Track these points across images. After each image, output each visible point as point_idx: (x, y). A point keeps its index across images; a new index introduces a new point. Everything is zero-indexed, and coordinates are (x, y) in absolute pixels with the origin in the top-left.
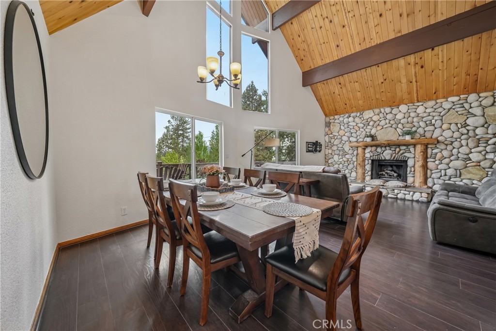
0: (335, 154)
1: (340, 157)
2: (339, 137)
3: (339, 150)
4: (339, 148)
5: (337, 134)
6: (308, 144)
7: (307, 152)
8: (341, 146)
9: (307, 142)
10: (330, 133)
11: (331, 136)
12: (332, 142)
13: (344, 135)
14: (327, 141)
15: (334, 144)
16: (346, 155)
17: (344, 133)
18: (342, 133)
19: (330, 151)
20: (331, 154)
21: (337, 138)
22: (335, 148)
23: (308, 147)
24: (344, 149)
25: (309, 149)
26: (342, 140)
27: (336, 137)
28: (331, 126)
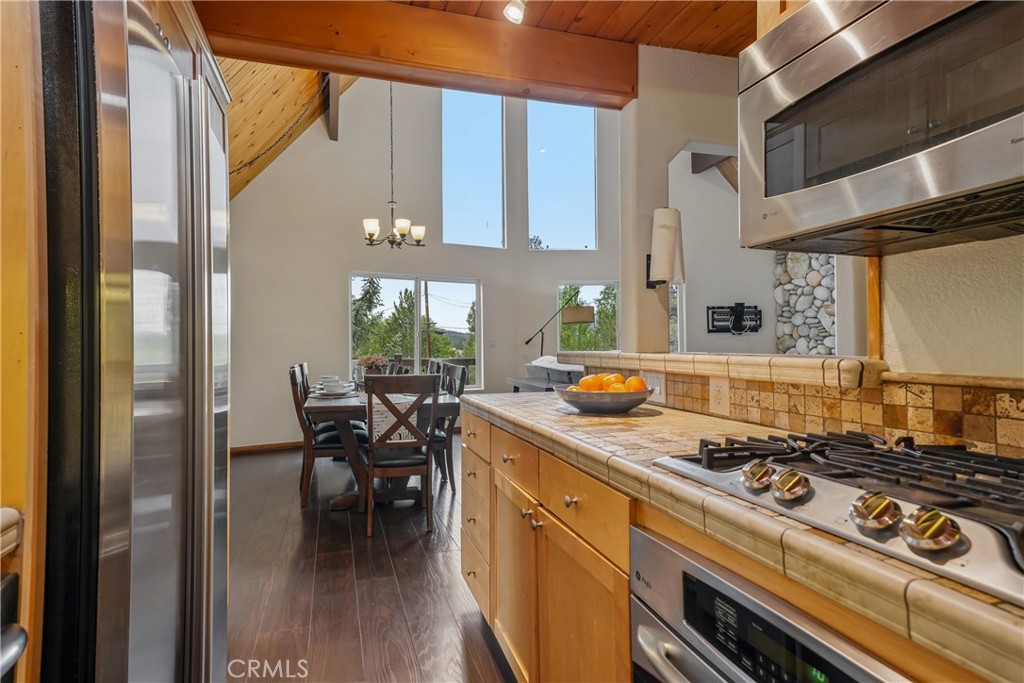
0: (800, 337)
1: (812, 344)
2: (807, 289)
3: (809, 325)
4: (809, 321)
5: (803, 283)
6: (713, 313)
7: (710, 331)
8: (811, 313)
9: (708, 308)
10: (787, 279)
11: (788, 287)
12: (792, 302)
13: (820, 285)
14: (780, 301)
15: (797, 309)
16: (825, 337)
17: (819, 277)
18: (813, 278)
19: (787, 329)
20: (791, 335)
21: (803, 294)
22: (798, 320)
23: (713, 320)
24: (819, 322)
25: (716, 323)
26: (815, 298)
27: (799, 291)
28: (789, 262)
